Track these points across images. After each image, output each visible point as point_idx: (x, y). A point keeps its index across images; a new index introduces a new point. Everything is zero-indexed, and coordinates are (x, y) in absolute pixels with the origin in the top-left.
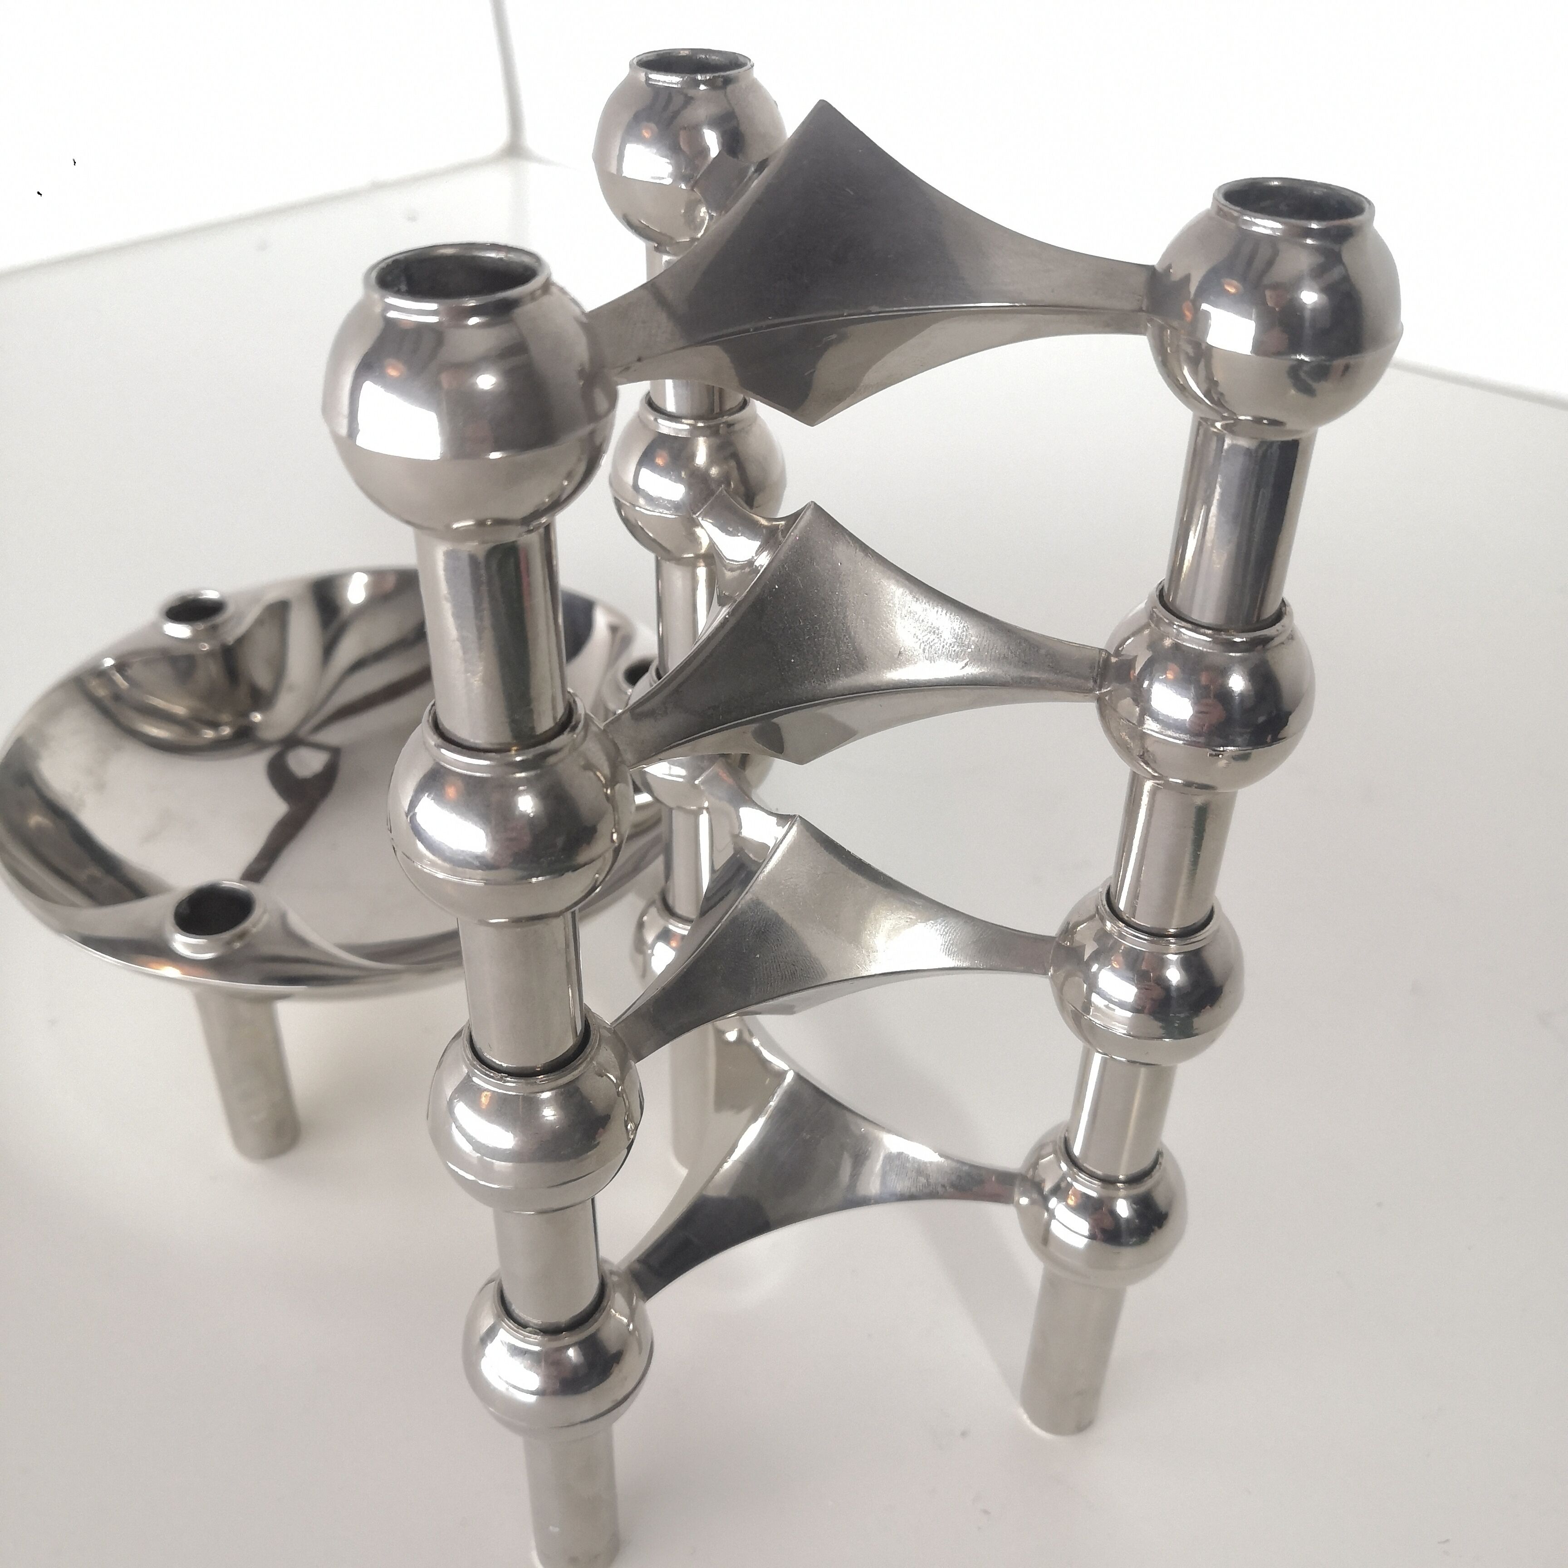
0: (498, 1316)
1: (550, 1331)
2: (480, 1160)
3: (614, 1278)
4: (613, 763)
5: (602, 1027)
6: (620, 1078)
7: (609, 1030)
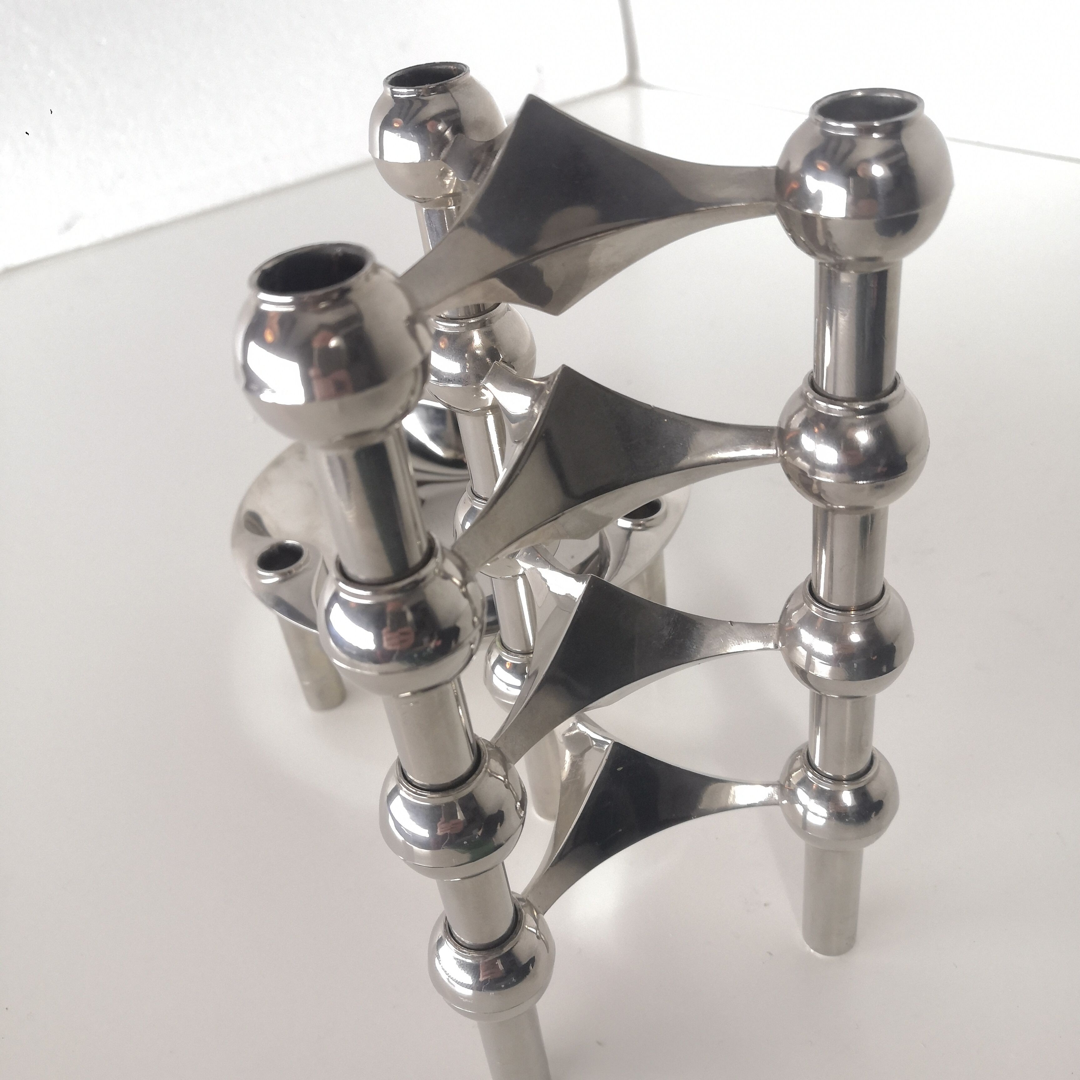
1: (481, 948)
3: (522, 903)
4: (463, 571)
5: (487, 745)
6: (506, 777)
7: (492, 746)
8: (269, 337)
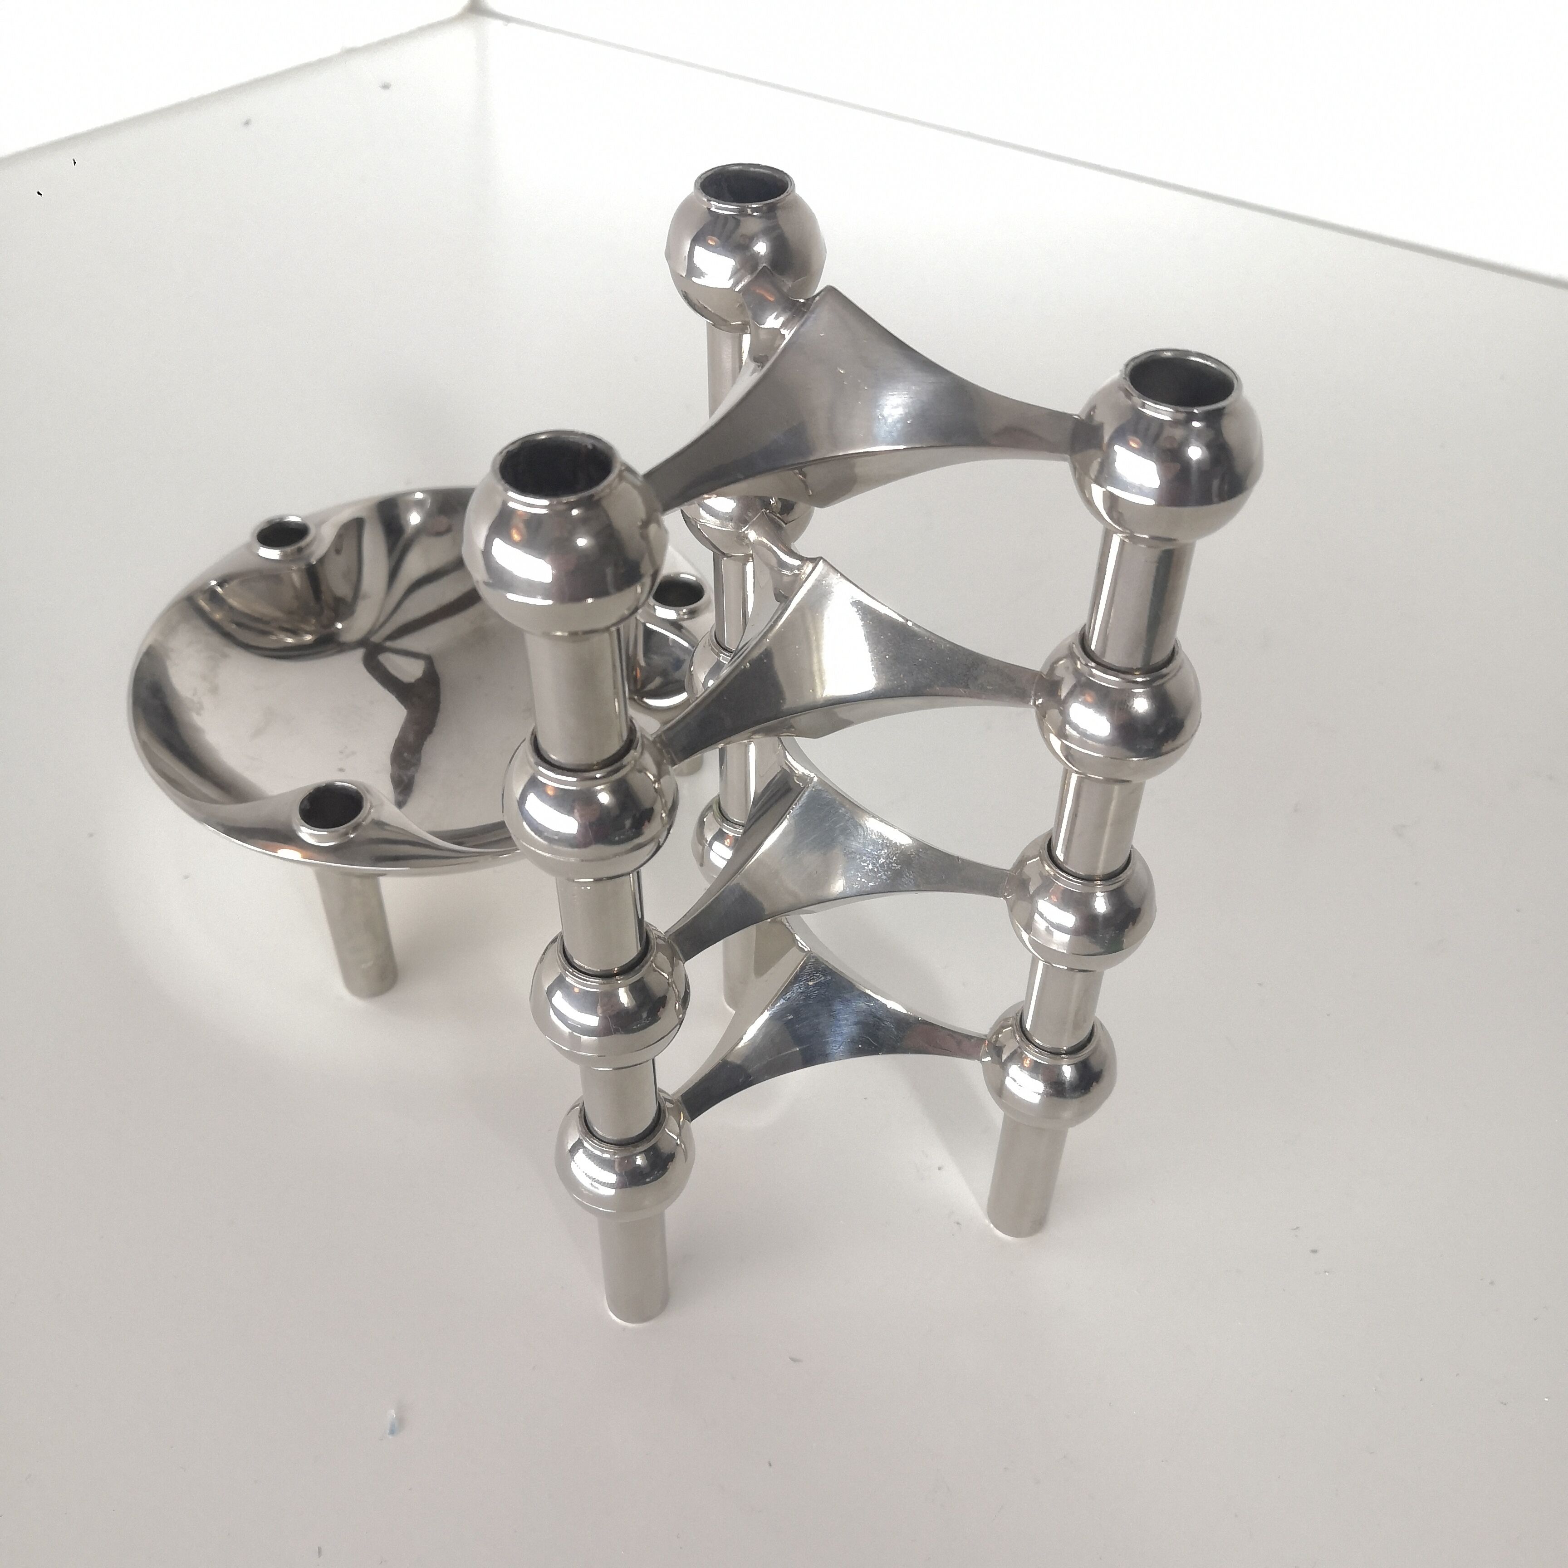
0: (581, 1132)
1: (620, 1144)
2: (570, 1035)
3: (668, 1105)
4: (659, 765)
5: (659, 937)
6: (671, 974)
7: (664, 940)
8: (516, 537)
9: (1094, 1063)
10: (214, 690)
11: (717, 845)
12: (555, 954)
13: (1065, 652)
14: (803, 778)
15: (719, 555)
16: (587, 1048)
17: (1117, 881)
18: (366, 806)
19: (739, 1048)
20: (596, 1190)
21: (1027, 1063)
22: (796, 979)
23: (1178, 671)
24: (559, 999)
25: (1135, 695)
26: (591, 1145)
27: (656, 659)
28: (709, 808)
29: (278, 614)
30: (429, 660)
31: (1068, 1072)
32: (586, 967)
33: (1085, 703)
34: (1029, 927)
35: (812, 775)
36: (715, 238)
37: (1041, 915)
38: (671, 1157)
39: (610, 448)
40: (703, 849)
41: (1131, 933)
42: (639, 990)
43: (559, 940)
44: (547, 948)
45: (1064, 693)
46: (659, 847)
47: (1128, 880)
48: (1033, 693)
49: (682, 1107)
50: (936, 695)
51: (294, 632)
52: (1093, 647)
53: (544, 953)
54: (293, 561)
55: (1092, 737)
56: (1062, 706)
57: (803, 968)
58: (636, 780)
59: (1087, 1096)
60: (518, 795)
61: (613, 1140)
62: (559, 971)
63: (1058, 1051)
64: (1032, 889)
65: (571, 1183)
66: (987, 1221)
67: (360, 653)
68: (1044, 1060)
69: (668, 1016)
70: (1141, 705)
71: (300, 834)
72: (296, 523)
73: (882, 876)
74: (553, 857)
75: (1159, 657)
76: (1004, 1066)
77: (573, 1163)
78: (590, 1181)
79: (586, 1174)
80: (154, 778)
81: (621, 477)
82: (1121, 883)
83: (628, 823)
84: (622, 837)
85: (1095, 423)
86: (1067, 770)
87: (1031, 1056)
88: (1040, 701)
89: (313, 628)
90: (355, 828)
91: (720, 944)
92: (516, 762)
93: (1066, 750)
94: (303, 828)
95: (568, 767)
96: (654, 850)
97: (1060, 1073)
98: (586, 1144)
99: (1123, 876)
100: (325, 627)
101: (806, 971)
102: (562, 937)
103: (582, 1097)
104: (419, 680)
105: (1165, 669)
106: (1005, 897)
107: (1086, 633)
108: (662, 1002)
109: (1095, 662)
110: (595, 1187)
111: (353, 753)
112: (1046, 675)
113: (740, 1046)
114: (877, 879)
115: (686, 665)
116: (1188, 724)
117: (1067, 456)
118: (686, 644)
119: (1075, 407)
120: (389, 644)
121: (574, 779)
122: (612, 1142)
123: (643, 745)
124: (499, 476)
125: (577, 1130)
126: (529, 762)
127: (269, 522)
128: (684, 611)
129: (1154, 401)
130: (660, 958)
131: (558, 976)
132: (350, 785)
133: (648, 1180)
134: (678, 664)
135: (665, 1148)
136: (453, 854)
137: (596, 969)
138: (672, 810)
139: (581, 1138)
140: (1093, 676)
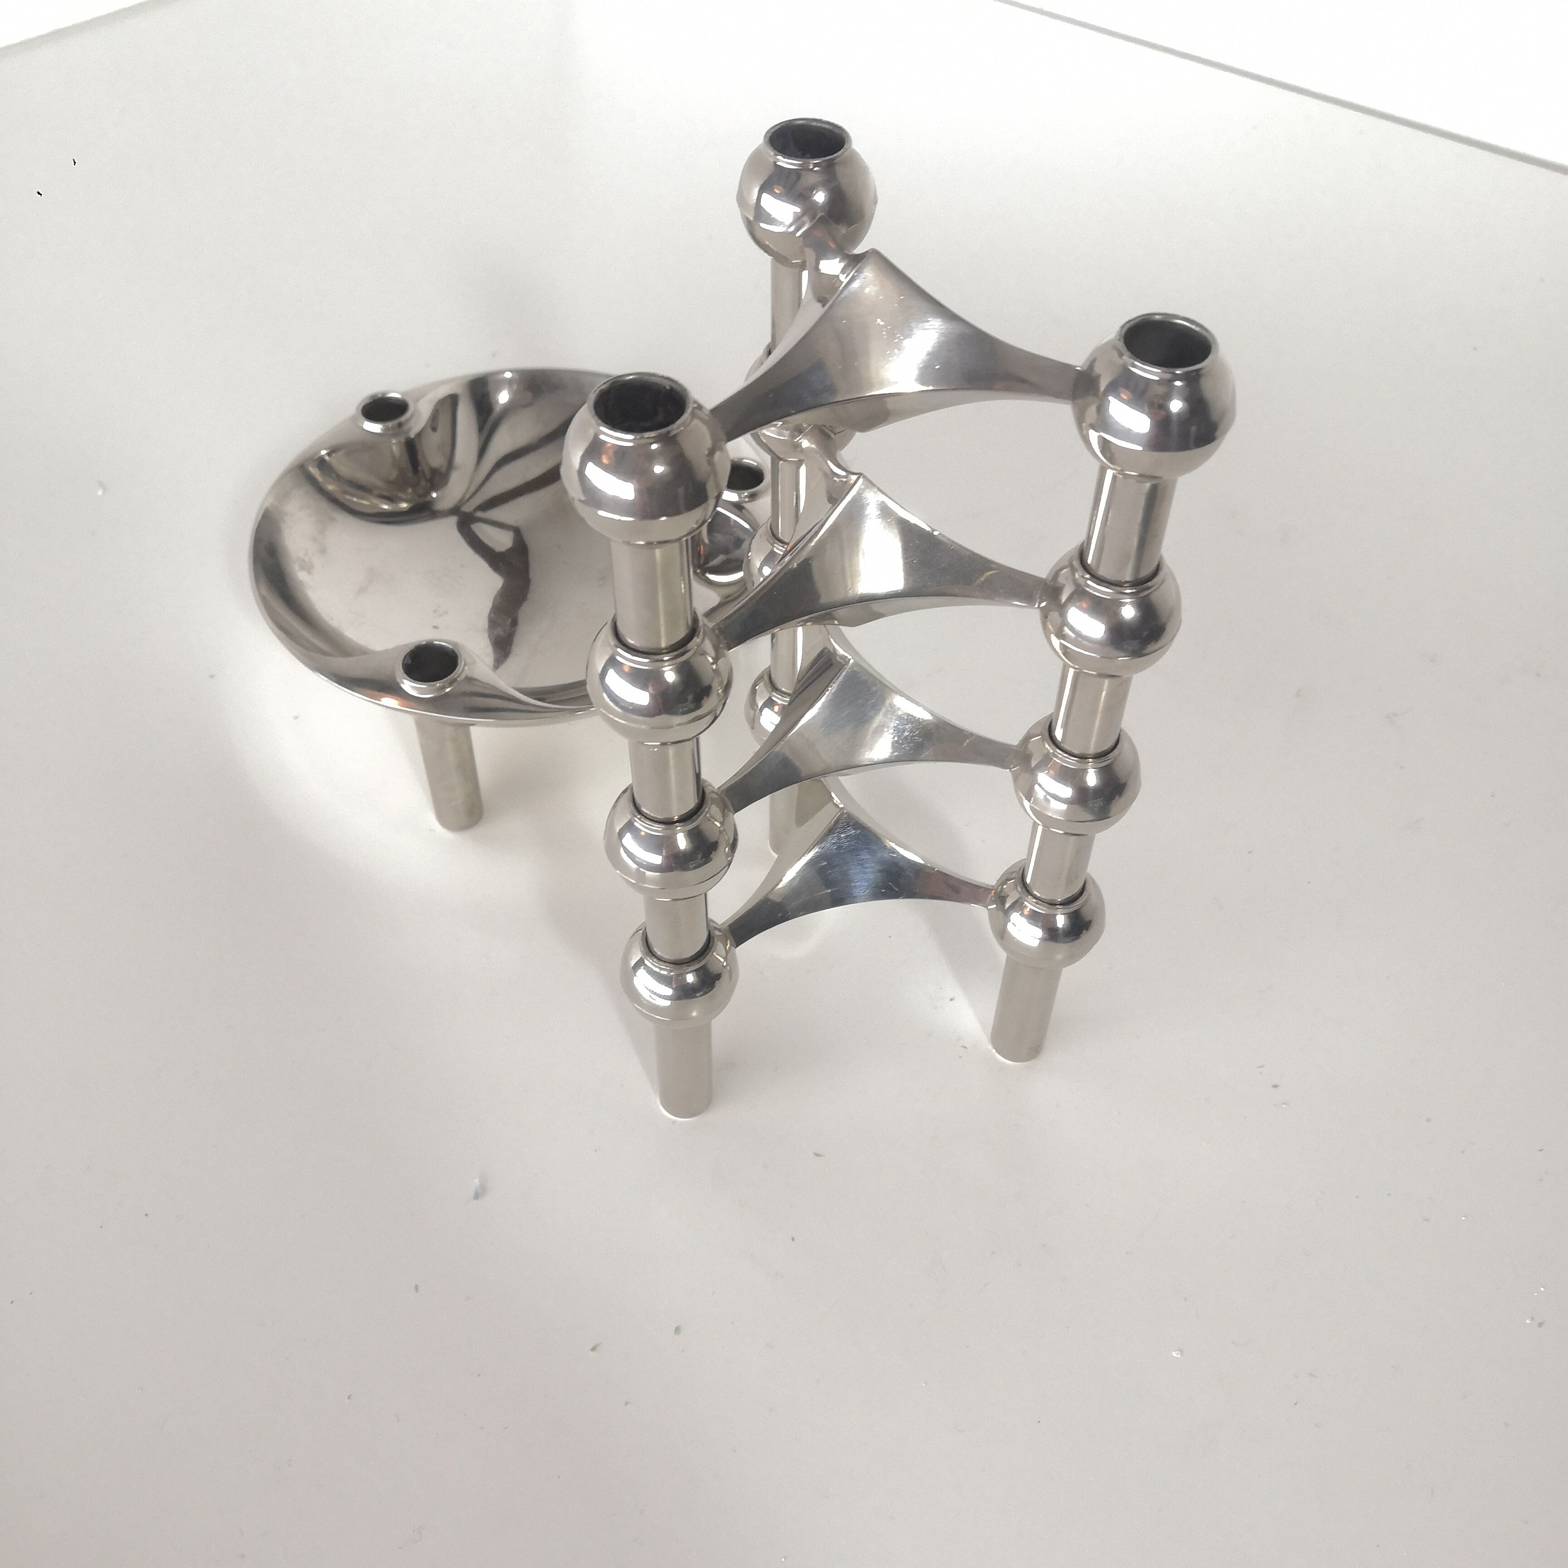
0: (643, 952)
2: (637, 870)
3: (717, 933)
4: (716, 649)
5: (713, 792)
6: (722, 823)
7: (717, 794)
9: (1086, 913)
10: (323, 551)
11: (766, 711)
12: (626, 801)
13: (1066, 563)
14: (844, 658)
15: (776, 459)
16: (652, 881)
17: (1107, 759)
18: (461, 664)
19: (779, 888)
20: (654, 1002)
21: (1026, 912)
22: (830, 831)
23: (1161, 585)
24: (628, 840)
25: (1124, 604)
26: (651, 963)
27: (719, 537)
28: (760, 678)
29: (379, 483)
30: (517, 532)
31: (1061, 921)
32: (652, 815)
33: (1081, 609)
34: (1030, 794)
35: (850, 657)
36: (781, 188)
37: (1040, 785)
38: (718, 977)
39: (685, 390)
40: (755, 713)
41: (1118, 803)
42: (696, 836)
43: (629, 790)
44: (619, 797)
45: (1064, 598)
46: (716, 718)
47: (1116, 759)
48: (1038, 596)
49: (729, 936)
50: (954, 596)
51: (390, 499)
52: (1089, 561)
53: (617, 801)
54: (395, 435)
55: (1086, 638)
56: (1062, 609)
57: (837, 822)
58: (697, 662)
59: (1077, 941)
60: (600, 669)
61: (670, 960)
62: (629, 817)
63: (1054, 902)
64: (1033, 763)
65: (634, 995)
66: (990, 1047)
67: (453, 520)
68: (1041, 910)
69: (719, 857)
70: (1129, 612)
71: (403, 686)
72: (397, 399)
73: (905, 747)
74: (628, 723)
75: (1145, 573)
76: (1007, 913)
77: (635, 977)
78: (650, 993)
79: (646, 987)
80: (273, 631)
81: (693, 415)
82: (1108, 761)
83: (690, 697)
84: (685, 709)
85: (1094, 374)
86: (1066, 665)
87: (1030, 906)
88: (1043, 604)
89: (409, 497)
90: (451, 684)
91: (767, 798)
92: (599, 643)
93: (1065, 649)
94: (405, 681)
95: (641, 650)
96: (711, 721)
97: (1055, 922)
98: (646, 962)
99: (1111, 755)
100: (420, 496)
101: (840, 825)
102: (632, 788)
103: (644, 923)
104: (508, 550)
105: (1150, 582)
106: (1011, 769)
107: (1084, 549)
108: (714, 846)
109: (1090, 573)
110: (653, 999)
111: (446, 613)
112: (1051, 582)
113: (780, 886)
114: (902, 749)
115: (745, 545)
116: (1169, 629)
117: (1070, 402)
118: (747, 526)
119: (1078, 360)
120: (479, 514)
121: (647, 660)
122: (669, 961)
123: (704, 632)
124: (594, 413)
125: (639, 950)
126: (610, 644)
127: (372, 397)
128: (746, 494)
129: (1142, 362)
130: (713, 810)
131: (628, 820)
132: (446, 644)
133: (698, 995)
134: (738, 543)
135: (714, 969)
136: (537, 709)
137: (660, 817)
138: (727, 687)
139: (643, 957)
140: (1088, 586)
